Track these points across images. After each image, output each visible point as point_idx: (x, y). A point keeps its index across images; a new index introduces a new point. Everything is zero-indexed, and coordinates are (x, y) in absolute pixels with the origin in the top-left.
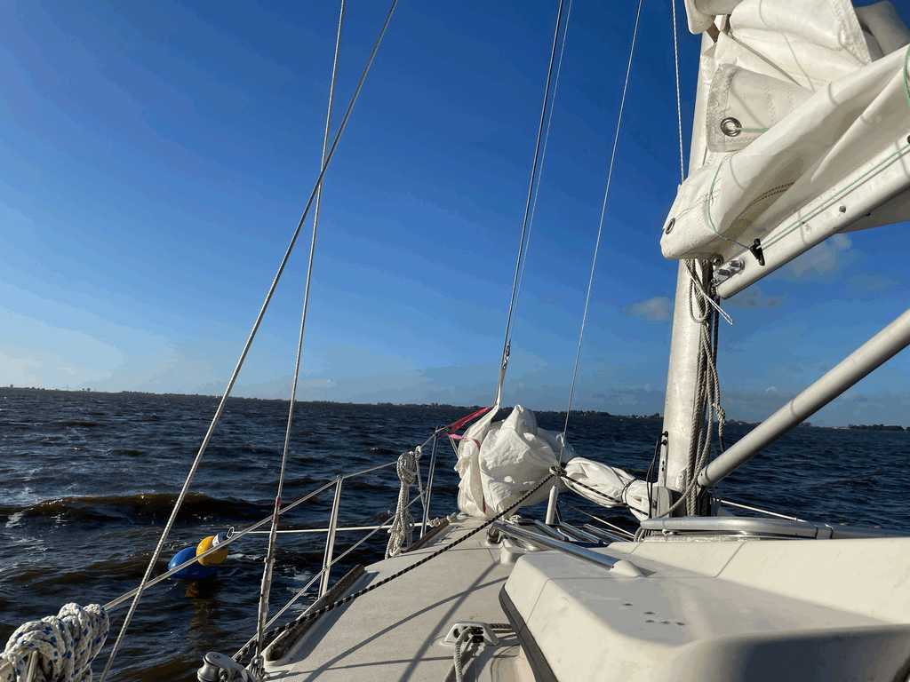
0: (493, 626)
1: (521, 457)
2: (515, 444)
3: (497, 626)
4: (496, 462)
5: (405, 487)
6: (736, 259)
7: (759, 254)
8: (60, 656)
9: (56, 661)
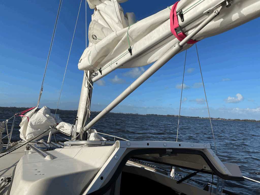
2: (42, 118)
6: (96, 72)
7: (101, 72)
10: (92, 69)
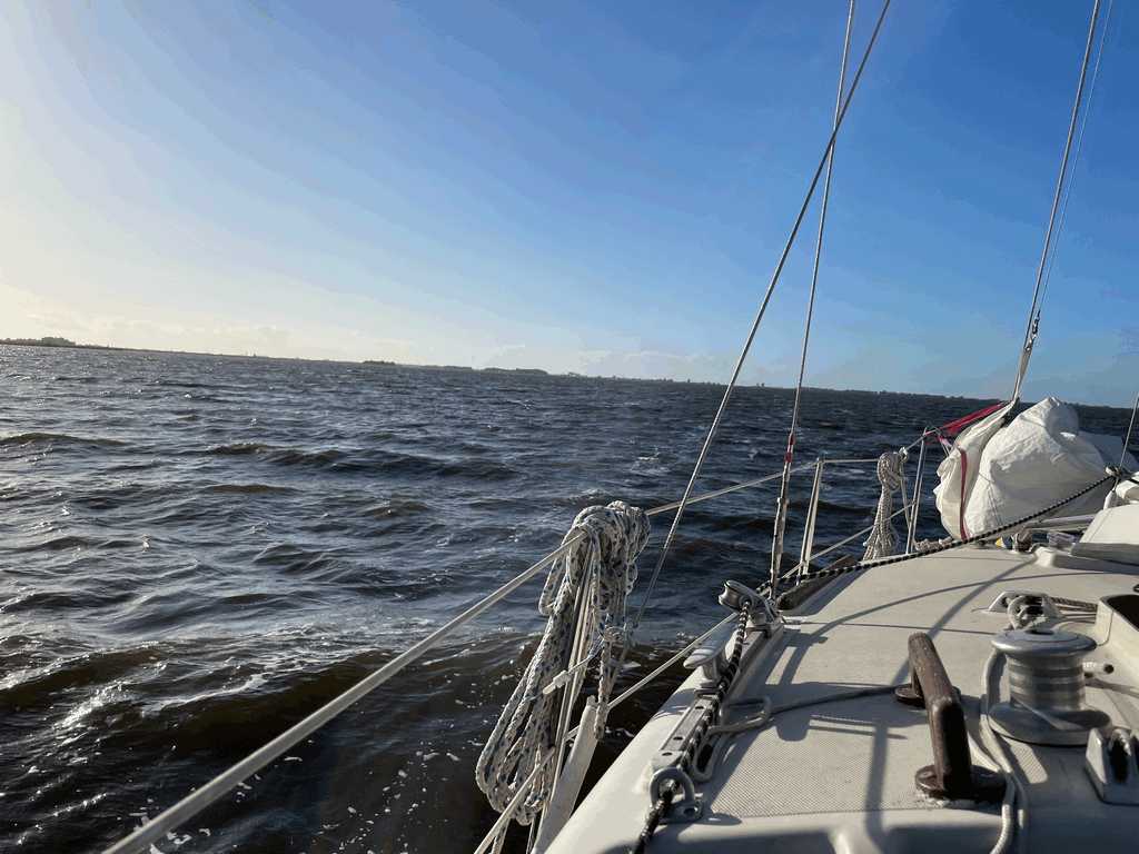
0: (1053, 600)
2: (1044, 447)
3: (1060, 601)
5: (887, 493)
8: (617, 540)
9: (615, 543)
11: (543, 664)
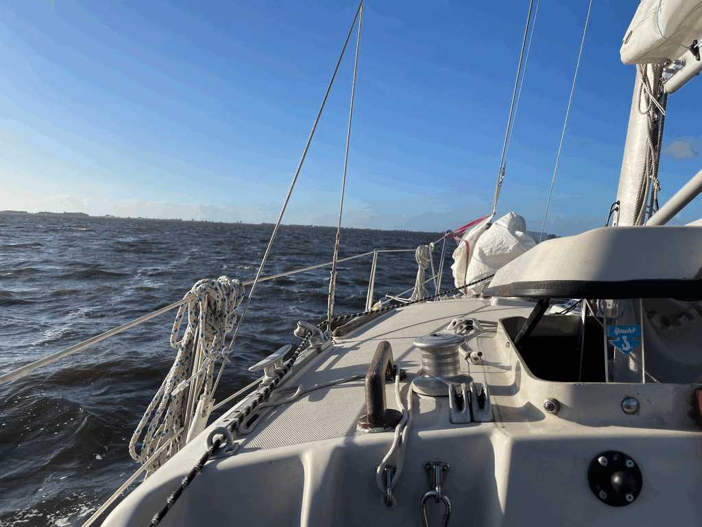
0: (480, 322)
1: (511, 248)
2: (507, 239)
3: (483, 322)
4: (491, 251)
5: (422, 269)
6: (680, 59)
7: (696, 52)
8: (220, 300)
9: (218, 301)
10: (663, 56)
11: (175, 377)
